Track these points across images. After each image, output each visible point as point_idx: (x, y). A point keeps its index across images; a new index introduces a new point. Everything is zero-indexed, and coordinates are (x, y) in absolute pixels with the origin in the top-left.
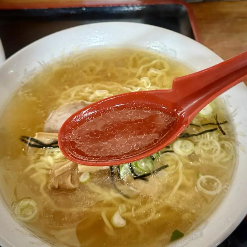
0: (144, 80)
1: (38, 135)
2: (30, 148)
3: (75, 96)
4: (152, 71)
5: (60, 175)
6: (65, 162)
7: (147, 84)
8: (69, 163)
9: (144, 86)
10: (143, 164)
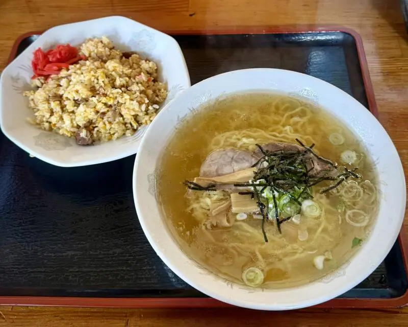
0: (288, 128)
1: (197, 179)
2: (190, 190)
3: (225, 142)
5: (217, 215)
6: (221, 203)
7: (290, 131)
8: (225, 204)
9: (287, 134)
10: (289, 209)
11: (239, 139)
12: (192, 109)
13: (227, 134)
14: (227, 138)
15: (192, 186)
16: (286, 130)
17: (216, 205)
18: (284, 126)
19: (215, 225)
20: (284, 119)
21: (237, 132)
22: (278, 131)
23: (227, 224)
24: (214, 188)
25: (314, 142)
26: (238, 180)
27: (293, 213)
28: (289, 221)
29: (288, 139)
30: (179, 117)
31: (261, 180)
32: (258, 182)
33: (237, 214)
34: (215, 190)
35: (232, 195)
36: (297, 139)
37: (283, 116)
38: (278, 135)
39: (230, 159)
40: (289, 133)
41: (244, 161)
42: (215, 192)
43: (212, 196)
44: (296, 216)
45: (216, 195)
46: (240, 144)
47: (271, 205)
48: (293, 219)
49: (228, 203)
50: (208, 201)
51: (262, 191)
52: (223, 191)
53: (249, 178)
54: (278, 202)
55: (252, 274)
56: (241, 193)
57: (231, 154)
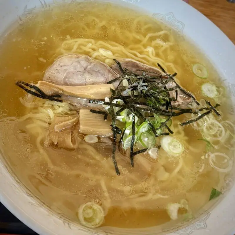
0: (150, 50)
1: (41, 83)
2: (30, 95)
3: (77, 49)
4: (159, 42)
5: (60, 131)
6: (67, 118)
7: (152, 53)
8: (71, 121)
9: (149, 56)
10: (146, 139)
11: (94, 50)
12: (43, 3)
13: (81, 41)
14: (80, 45)
15: (33, 90)
16: (148, 52)
17: (61, 119)
18: (145, 46)
19: (56, 143)
20: (145, 40)
21: (93, 41)
22: (139, 50)
23: (71, 145)
24: (59, 98)
25: (176, 71)
26: (91, 94)
27: (150, 145)
28: (145, 153)
29: (148, 61)
30: (26, 7)
31: (119, 100)
32: (115, 102)
33: (85, 135)
34: (61, 101)
35: (81, 111)
36: (158, 64)
37: (145, 36)
38: (138, 55)
39: (83, 69)
40: (151, 55)
41: (100, 75)
42: (60, 104)
43: (57, 107)
44: (152, 149)
45: (62, 107)
46: (95, 54)
47: (128, 131)
48: (150, 152)
49: (75, 119)
50: (51, 112)
51: (118, 114)
52: (70, 104)
53: (105, 95)
54: (136, 129)
55: (89, 211)
56: (93, 111)
57: (84, 64)
